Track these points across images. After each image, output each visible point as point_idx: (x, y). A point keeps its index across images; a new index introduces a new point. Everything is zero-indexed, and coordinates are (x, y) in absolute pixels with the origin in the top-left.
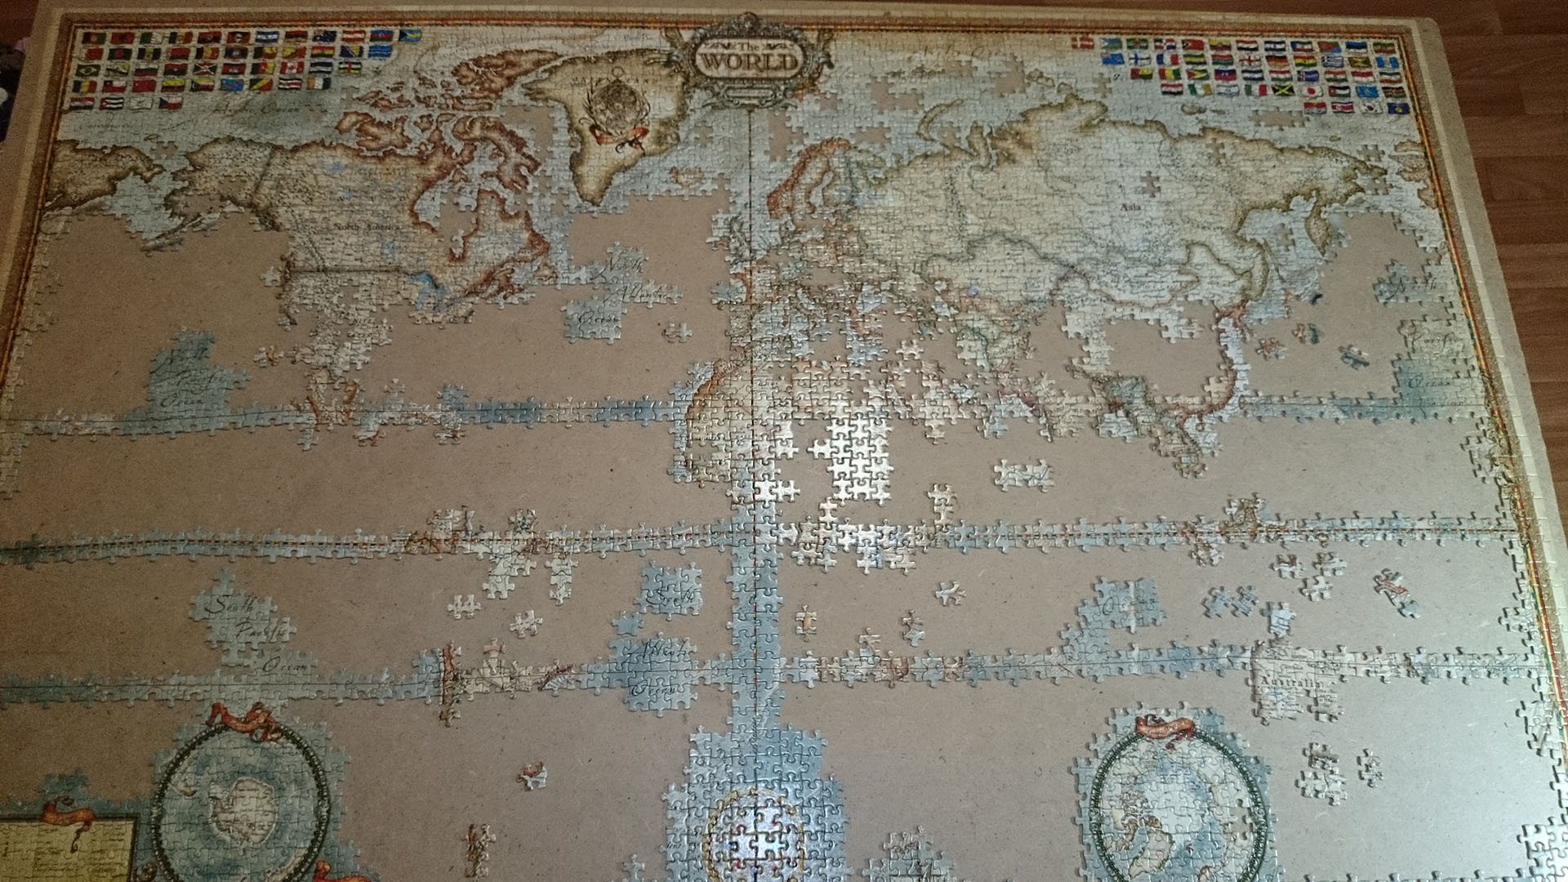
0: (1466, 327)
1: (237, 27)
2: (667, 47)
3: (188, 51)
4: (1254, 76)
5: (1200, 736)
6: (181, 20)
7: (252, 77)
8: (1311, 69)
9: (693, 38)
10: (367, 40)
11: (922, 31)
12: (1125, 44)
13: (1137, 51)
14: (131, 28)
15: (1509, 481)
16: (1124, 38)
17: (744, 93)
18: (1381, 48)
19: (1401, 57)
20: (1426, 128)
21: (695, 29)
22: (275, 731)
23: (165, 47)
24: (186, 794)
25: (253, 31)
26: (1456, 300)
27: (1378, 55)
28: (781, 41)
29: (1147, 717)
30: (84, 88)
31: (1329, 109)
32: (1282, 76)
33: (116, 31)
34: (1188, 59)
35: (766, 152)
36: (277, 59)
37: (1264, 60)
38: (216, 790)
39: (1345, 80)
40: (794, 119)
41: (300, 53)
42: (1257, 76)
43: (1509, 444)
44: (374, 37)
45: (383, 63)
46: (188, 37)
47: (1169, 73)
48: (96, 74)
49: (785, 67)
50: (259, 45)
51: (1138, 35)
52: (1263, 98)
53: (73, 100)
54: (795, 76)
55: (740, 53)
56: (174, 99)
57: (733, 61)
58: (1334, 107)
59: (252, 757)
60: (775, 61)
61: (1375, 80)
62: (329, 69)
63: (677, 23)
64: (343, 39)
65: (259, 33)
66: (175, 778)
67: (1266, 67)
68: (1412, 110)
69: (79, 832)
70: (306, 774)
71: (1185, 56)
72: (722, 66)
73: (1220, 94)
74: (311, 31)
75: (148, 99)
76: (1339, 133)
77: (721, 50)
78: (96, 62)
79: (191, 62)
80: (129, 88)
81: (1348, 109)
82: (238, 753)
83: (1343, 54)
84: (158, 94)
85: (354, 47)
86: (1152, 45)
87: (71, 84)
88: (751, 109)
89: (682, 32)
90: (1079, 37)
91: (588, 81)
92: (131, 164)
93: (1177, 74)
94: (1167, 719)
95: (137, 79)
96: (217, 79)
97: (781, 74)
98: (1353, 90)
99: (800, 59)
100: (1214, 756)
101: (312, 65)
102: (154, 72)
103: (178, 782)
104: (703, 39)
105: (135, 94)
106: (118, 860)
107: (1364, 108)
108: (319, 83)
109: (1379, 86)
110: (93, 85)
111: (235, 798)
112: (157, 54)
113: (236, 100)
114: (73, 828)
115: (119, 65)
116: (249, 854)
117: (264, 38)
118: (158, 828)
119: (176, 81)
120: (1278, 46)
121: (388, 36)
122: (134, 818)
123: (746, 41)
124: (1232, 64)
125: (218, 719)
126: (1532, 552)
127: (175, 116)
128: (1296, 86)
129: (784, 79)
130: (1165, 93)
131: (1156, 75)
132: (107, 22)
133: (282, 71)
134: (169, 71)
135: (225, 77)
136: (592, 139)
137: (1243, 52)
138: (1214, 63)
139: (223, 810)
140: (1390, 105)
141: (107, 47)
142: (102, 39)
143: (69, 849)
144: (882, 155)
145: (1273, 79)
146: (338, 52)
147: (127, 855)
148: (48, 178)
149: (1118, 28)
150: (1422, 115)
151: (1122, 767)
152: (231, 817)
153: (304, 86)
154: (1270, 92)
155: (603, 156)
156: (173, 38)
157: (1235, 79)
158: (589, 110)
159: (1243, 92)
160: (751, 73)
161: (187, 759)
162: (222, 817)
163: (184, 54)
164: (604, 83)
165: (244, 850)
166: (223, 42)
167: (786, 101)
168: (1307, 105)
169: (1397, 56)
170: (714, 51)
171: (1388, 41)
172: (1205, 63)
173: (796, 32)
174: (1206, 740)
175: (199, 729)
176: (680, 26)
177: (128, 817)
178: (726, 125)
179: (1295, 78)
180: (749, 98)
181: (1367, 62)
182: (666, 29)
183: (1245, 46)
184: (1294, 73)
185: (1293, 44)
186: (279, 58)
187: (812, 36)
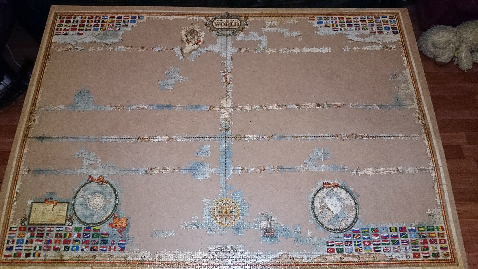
0: (412, 86)
1: (98, 15)
2: (205, 21)
3: (85, 21)
4: (357, 25)
5: (340, 187)
6: (84, 14)
7: (101, 27)
8: (372, 23)
9: (212, 19)
10: (130, 19)
11: (271, 16)
12: (323, 19)
13: (326, 20)
14: (71, 15)
15: (424, 124)
16: (323, 17)
17: (225, 32)
18: (391, 18)
19: (396, 20)
20: (402, 37)
21: (213, 17)
22: (105, 182)
23: (80, 20)
24: (81, 197)
25: (101, 16)
26: (410, 79)
27: (390, 20)
28: (235, 19)
29: (326, 182)
30: (59, 30)
31: (377, 33)
32: (364, 25)
33: (68, 16)
34: (340, 22)
35: (231, 46)
36: (107, 23)
37: (360, 22)
38: (89, 196)
39: (381, 26)
40: (238, 38)
41: (113, 22)
42: (358, 25)
43: (424, 115)
44: (132, 18)
45: (134, 24)
46: (85, 18)
47: (335, 25)
48: (62, 26)
49: (236, 26)
50: (103, 20)
51: (327, 17)
52: (360, 31)
53: (56, 32)
54: (238, 28)
55: (224, 22)
56: (81, 32)
57: (223, 24)
58: (378, 33)
59: (99, 189)
60: (233, 24)
61: (389, 25)
62: (120, 26)
63: (208, 15)
64: (124, 18)
65: (103, 17)
66: (79, 193)
67: (360, 23)
68: (399, 33)
69: (54, 206)
70: (112, 193)
71: (339, 21)
72: (220, 26)
73: (348, 30)
74: (116, 16)
75: (74, 32)
76: (379, 39)
77: (219, 22)
78: (62, 24)
79: (86, 24)
80: (70, 30)
81: (382, 33)
82: (94, 187)
83: (381, 19)
84: (77, 31)
85: (127, 20)
86: (330, 19)
87: (56, 29)
88: (227, 36)
89: (210, 17)
90: (311, 17)
91: (186, 29)
92: (70, 48)
93: (337, 26)
94: (331, 183)
95: (72, 28)
96: (92, 28)
97: (235, 27)
98: (383, 28)
99: (240, 24)
100: (344, 192)
101: (116, 24)
102: (76, 26)
103: (80, 194)
104: (215, 19)
105: (71, 31)
106: (63, 213)
107: (386, 33)
108: (117, 29)
109: (390, 27)
110: (61, 29)
111: (94, 199)
112: (77, 22)
113: (97, 33)
114: (52, 205)
115: (68, 24)
116: (97, 212)
117: (104, 18)
118: (74, 205)
119: (82, 28)
120: (364, 18)
121: (135, 18)
122: (68, 203)
123: (225, 19)
124: (351, 23)
125: (90, 179)
126: (430, 141)
127: (81, 37)
128: (368, 27)
129: (236, 29)
130: (333, 30)
131: (331, 26)
132: (65, 14)
133: (108, 26)
134: (80, 26)
135: (94, 27)
136: (187, 43)
137: (354, 20)
138: (347, 23)
139: (91, 201)
140: (393, 32)
141: (65, 20)
142: (64, 18)
143: (51, 210)
144: (260, 47)
145: (362, 26)
146: (123, 21)
147: (66, 212)
148: (49, 51)
149: (322, 15)
150: (401, 34)
151: (319, 195)
152: (92, 203)
153: (114, 29)
154: (361, 29)
155: (189, 47)
156: (82, 18)
157: (352, 26)
158: (186, 36)
159: (354, 29)
160: (227, 27)
161: (82, 189)
162: (90, 203)
163: (84, 22)
164: (190, 29)
165: (96, 211)
166: (94, 19)
167: (236, 34)
168: (371, 32)
169: (395, 19)
170: (218, 22)
171: (393, 16)
172: (344, 23)
173: (238, 17)
174: (341, 188)
175: (85, 181)
176: (209, 16)
177: (67, 203)
178: (220, 40)
179: (368, 26)
180: (227, 33)
181: (387, 21)
182: (206, 17)
183: (355, 18)
184: (368, 24)
185: (368, 17)
186: (108, 23)
187: (243, 18)
